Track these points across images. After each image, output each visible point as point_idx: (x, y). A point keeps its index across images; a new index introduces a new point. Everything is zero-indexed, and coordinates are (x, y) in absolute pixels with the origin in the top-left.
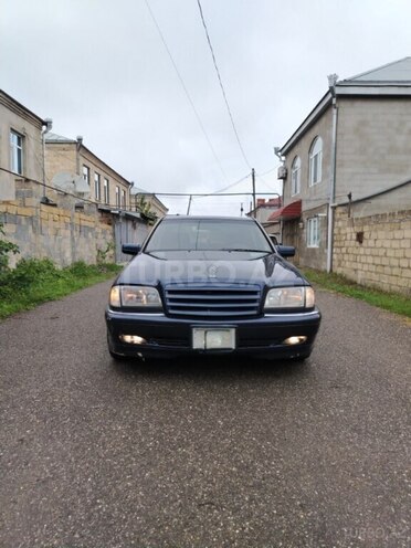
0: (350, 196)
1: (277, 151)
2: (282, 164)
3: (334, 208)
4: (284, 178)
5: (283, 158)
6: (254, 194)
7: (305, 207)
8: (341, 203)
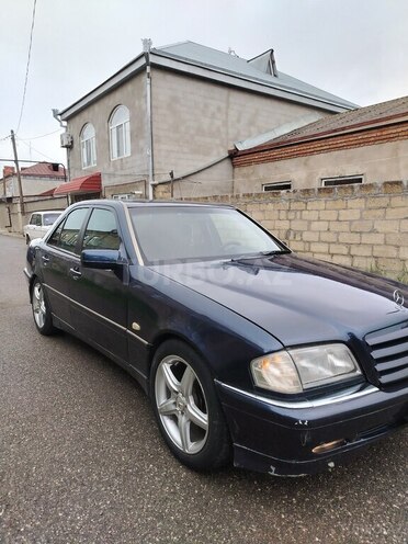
0: (172, 174)
1: (56, 114)
2: (63, 130)
3: (154, 186)
4: (69, 147)
5: (65, 123)
6: (16, 161)
7: (105, 182)
8: (161, 181)
